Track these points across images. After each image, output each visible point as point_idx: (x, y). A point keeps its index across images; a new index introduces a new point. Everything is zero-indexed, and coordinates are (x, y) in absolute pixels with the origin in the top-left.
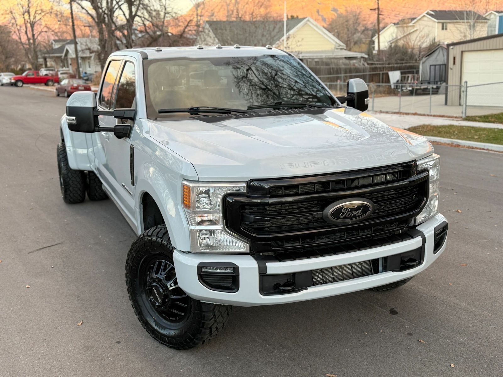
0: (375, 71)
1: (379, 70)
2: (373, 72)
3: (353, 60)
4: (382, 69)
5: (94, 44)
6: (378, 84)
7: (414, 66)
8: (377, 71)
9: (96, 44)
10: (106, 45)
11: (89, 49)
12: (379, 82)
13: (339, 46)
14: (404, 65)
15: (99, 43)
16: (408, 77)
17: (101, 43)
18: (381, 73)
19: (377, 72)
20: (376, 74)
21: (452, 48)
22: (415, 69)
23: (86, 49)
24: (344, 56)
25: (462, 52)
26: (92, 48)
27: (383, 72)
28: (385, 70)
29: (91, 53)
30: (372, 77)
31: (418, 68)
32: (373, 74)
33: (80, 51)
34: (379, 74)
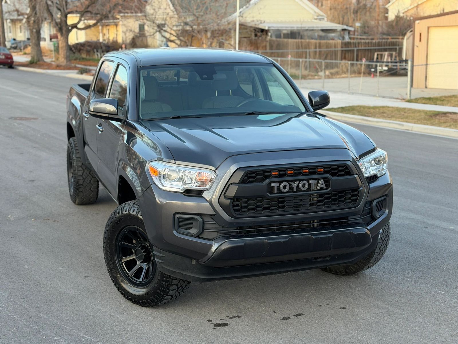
0: (348, 47)
1: (352, 46)
2: (345, 47)
3: (331, 33)
4: (357, 45)
5: (23, 4)
6: (352, 62)
7: (396, 42)
8: (351, 47)
9: (26, 5)
10: (37, 7)
11: (17, 11)
12: (353, 60)
13: (318, 16)
14: (389, 41)
15: (28, 5)
16: (385, 54)
17: (31, 4)
18: (355, 49)
19: (350, 49)
20: (350, 50)
21: (418, 23)
22: (399, 45)
23: (14, 11)
24: (320, 28)
25: (429, 28)
26: (20, 9)
27: (358, 48)
28: (360, 46)
29: (19, 15)
30: (345, 54)
31: (402, 44)
32: (346, 50)
33: (6, 13)
34: (353, 50)
